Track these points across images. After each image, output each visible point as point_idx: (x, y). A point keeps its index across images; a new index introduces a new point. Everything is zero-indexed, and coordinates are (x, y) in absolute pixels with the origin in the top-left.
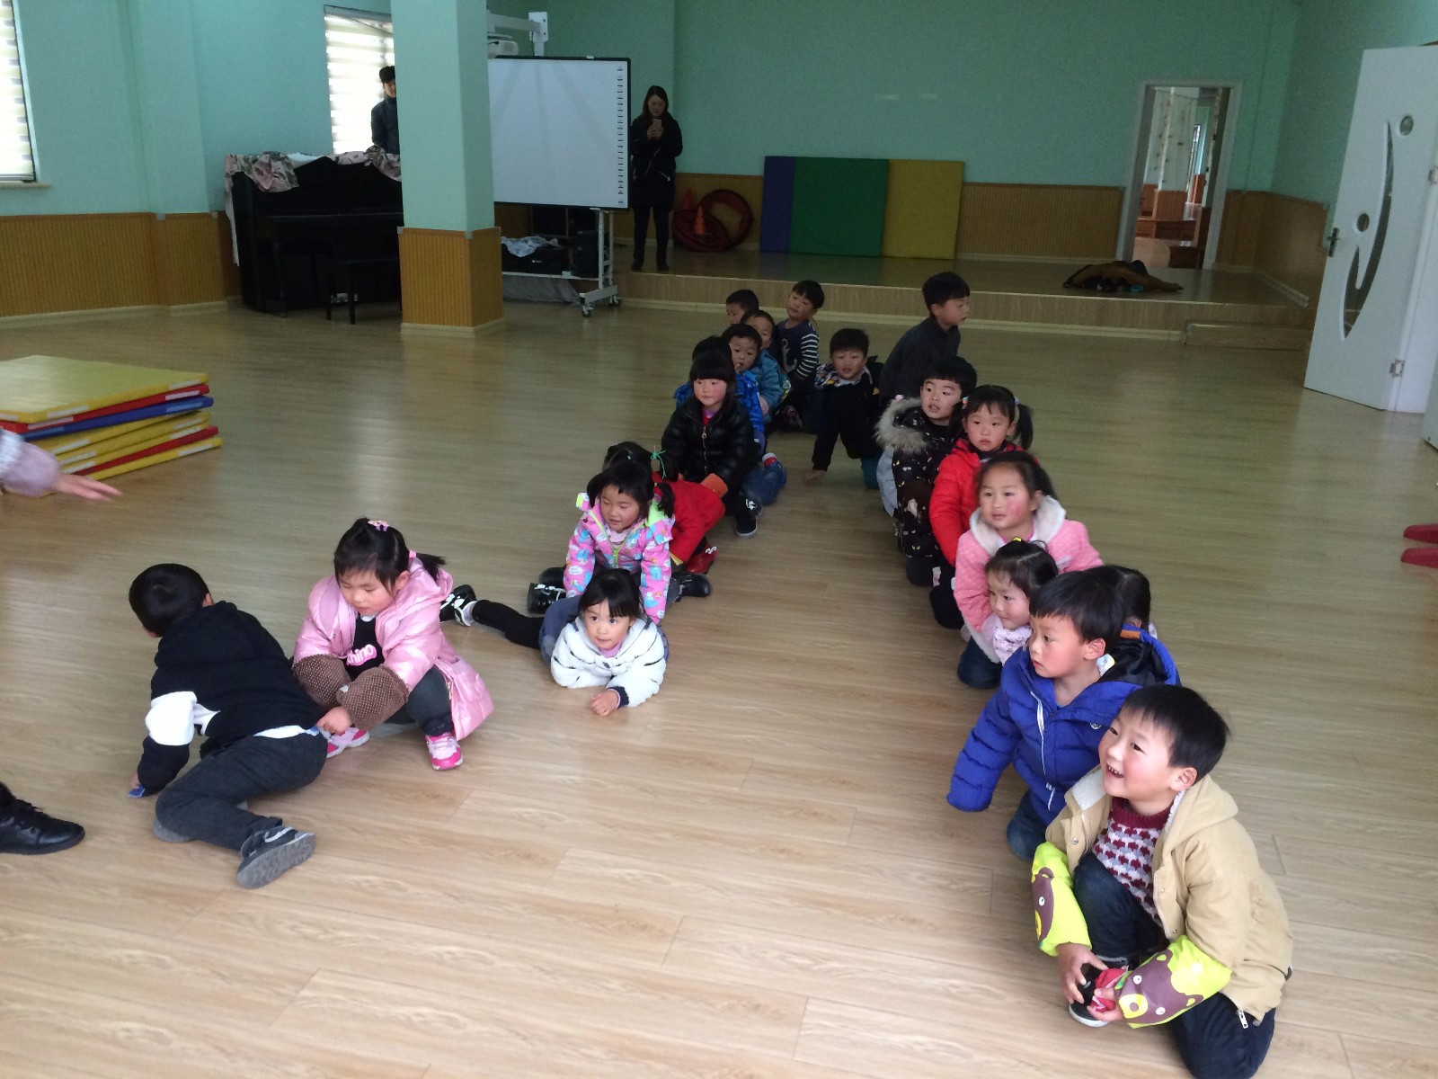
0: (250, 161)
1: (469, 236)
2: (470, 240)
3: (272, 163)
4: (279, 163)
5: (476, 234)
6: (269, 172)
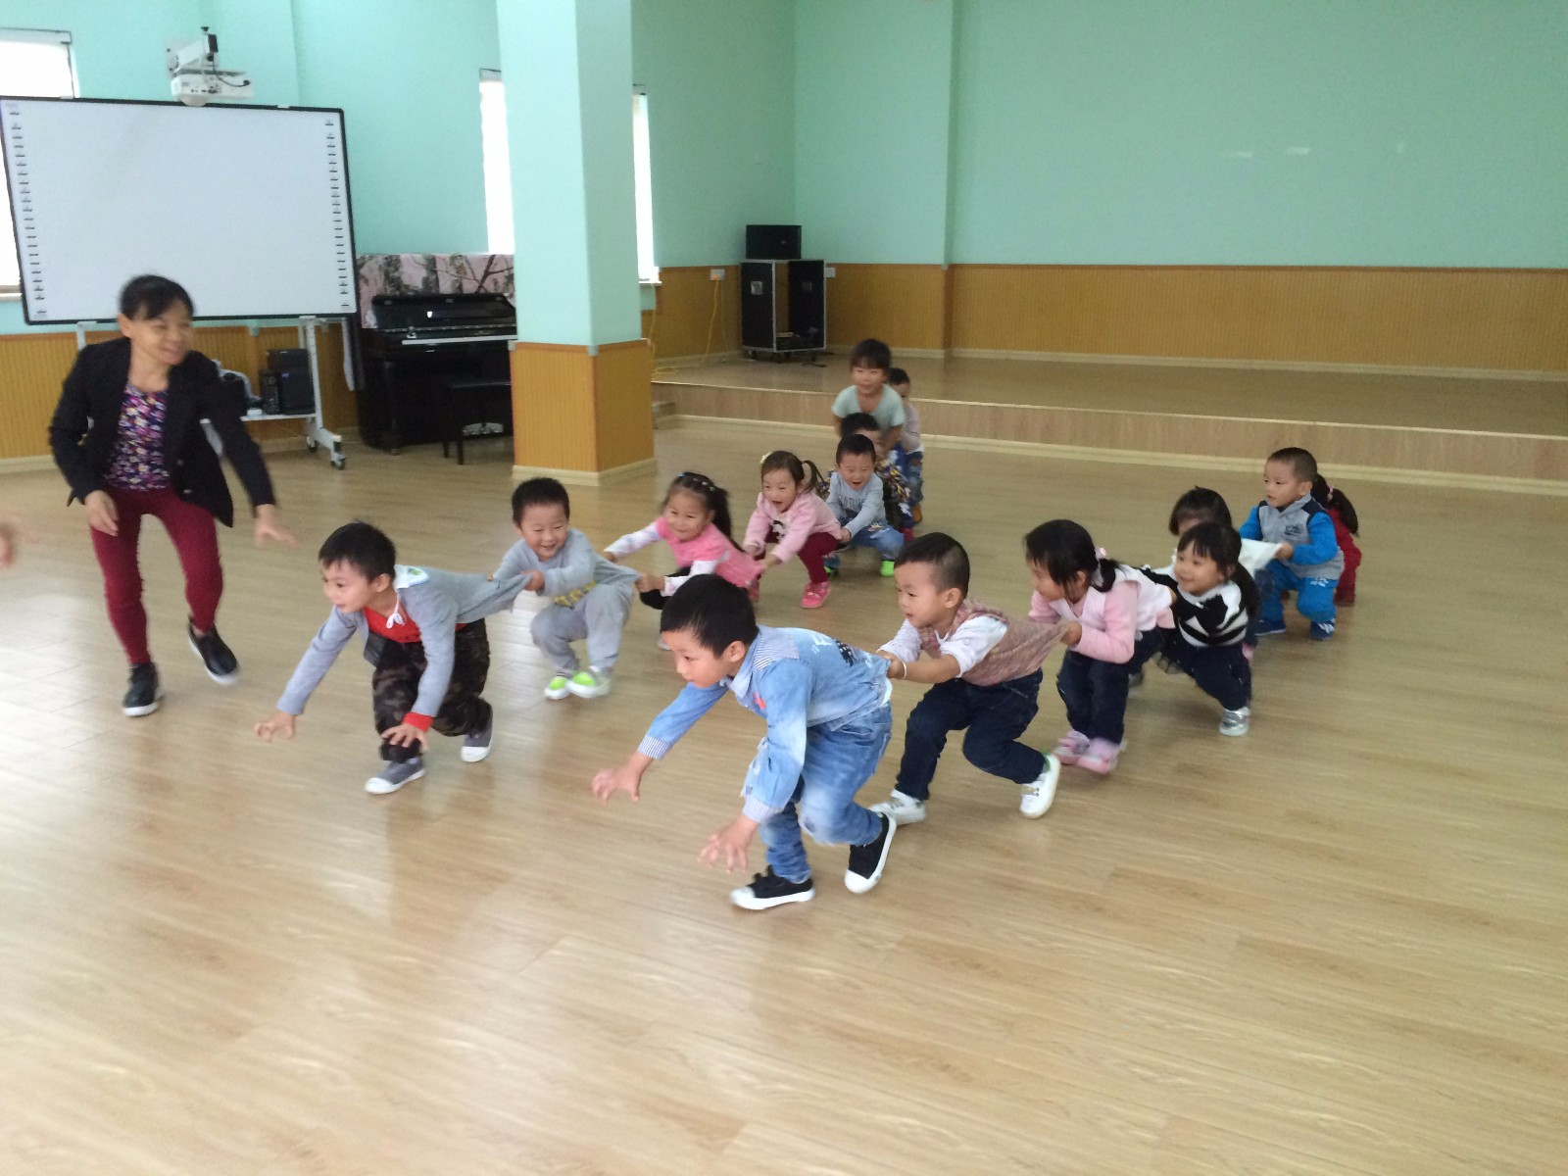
1: (592, 353)
2: (594, 358)
5: (603, 349)
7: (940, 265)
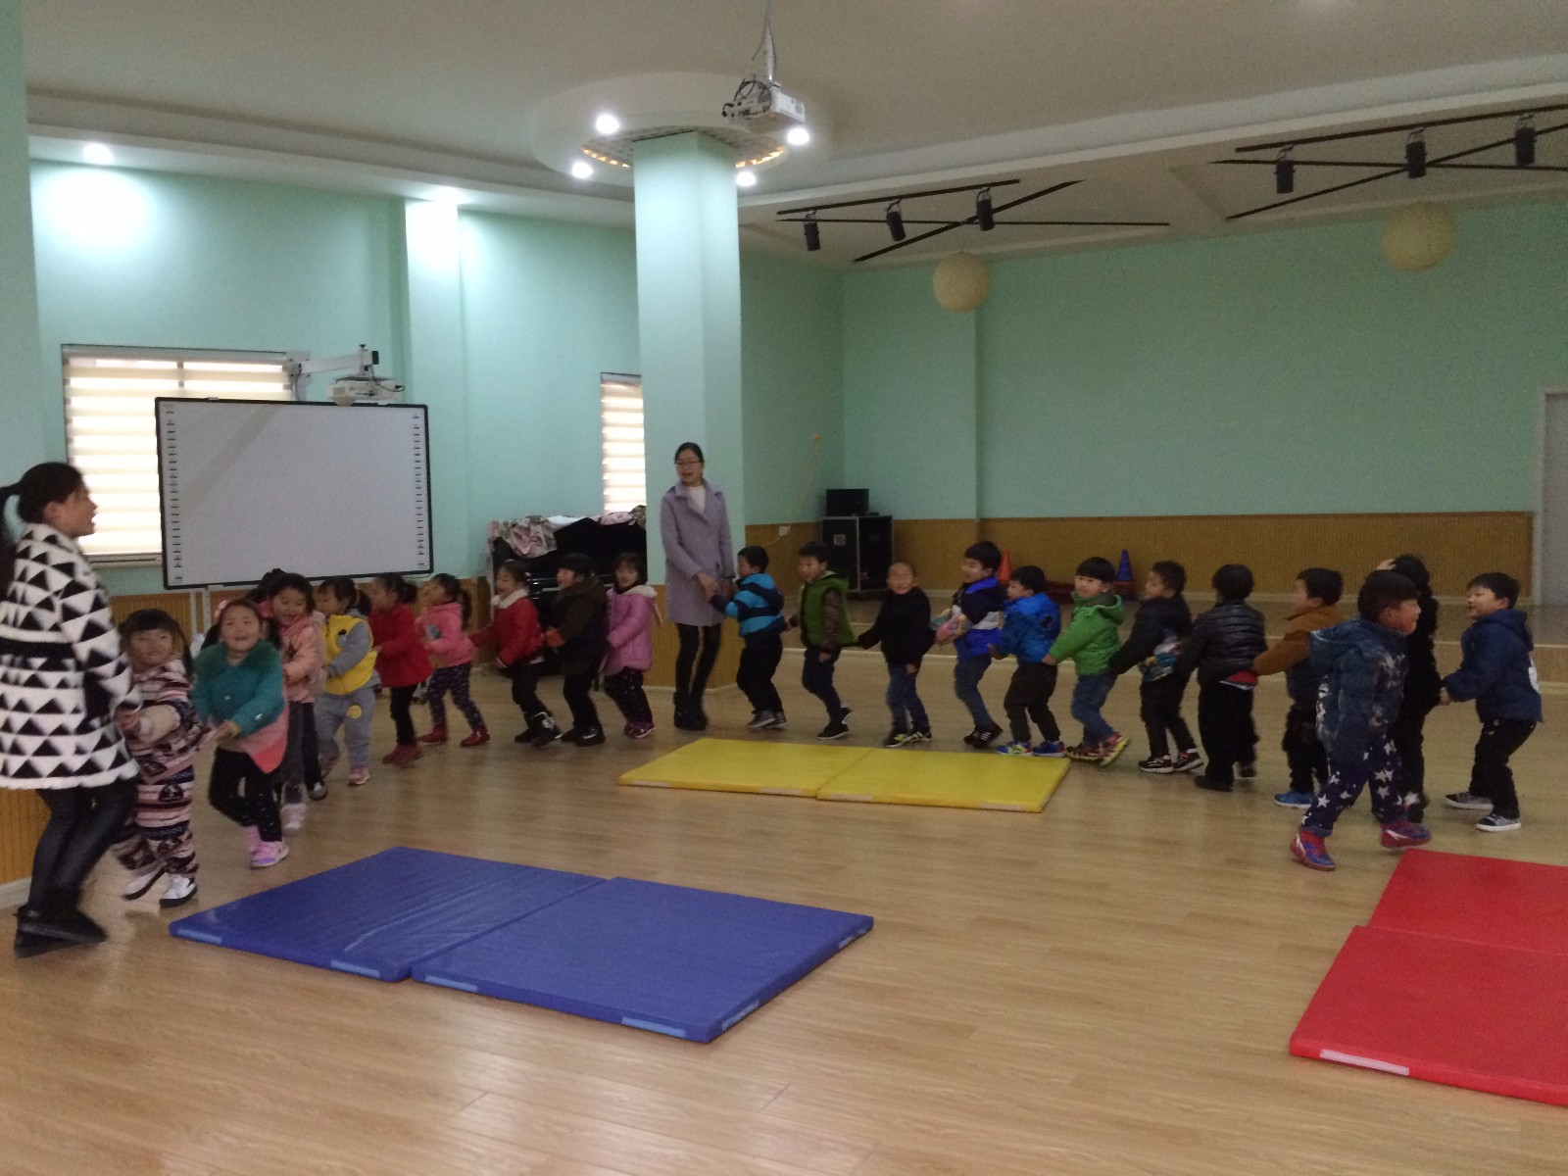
0: (510, 525)
3: (532, 528)
4: (539, 528)
6: (528, 535)
7: (972, 520)
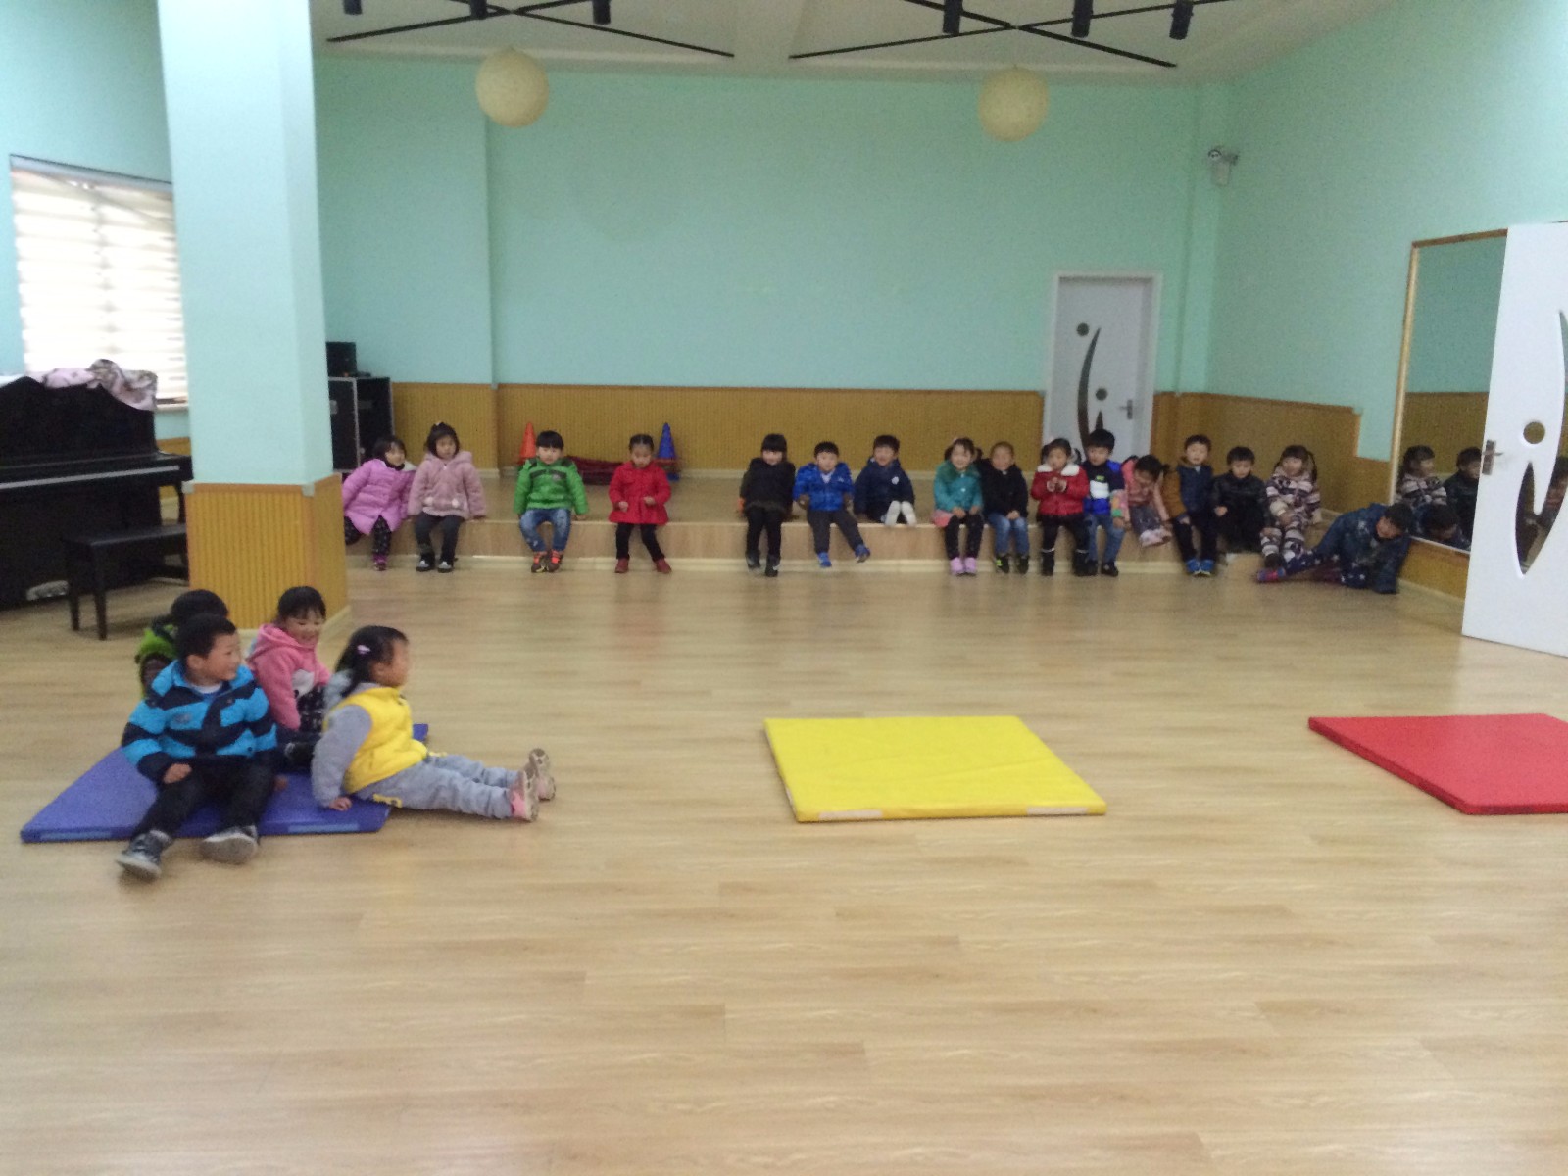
1: (312, 492)
2: (316, 498)
5: (317, 487)
7: (489, 385)
